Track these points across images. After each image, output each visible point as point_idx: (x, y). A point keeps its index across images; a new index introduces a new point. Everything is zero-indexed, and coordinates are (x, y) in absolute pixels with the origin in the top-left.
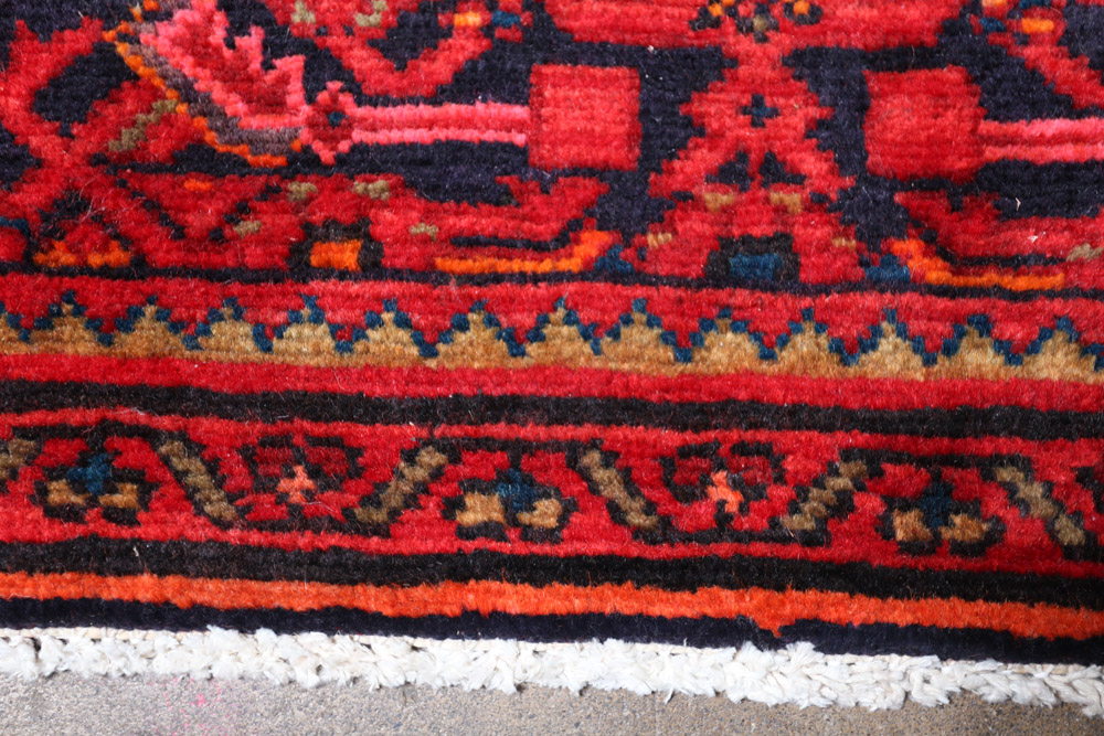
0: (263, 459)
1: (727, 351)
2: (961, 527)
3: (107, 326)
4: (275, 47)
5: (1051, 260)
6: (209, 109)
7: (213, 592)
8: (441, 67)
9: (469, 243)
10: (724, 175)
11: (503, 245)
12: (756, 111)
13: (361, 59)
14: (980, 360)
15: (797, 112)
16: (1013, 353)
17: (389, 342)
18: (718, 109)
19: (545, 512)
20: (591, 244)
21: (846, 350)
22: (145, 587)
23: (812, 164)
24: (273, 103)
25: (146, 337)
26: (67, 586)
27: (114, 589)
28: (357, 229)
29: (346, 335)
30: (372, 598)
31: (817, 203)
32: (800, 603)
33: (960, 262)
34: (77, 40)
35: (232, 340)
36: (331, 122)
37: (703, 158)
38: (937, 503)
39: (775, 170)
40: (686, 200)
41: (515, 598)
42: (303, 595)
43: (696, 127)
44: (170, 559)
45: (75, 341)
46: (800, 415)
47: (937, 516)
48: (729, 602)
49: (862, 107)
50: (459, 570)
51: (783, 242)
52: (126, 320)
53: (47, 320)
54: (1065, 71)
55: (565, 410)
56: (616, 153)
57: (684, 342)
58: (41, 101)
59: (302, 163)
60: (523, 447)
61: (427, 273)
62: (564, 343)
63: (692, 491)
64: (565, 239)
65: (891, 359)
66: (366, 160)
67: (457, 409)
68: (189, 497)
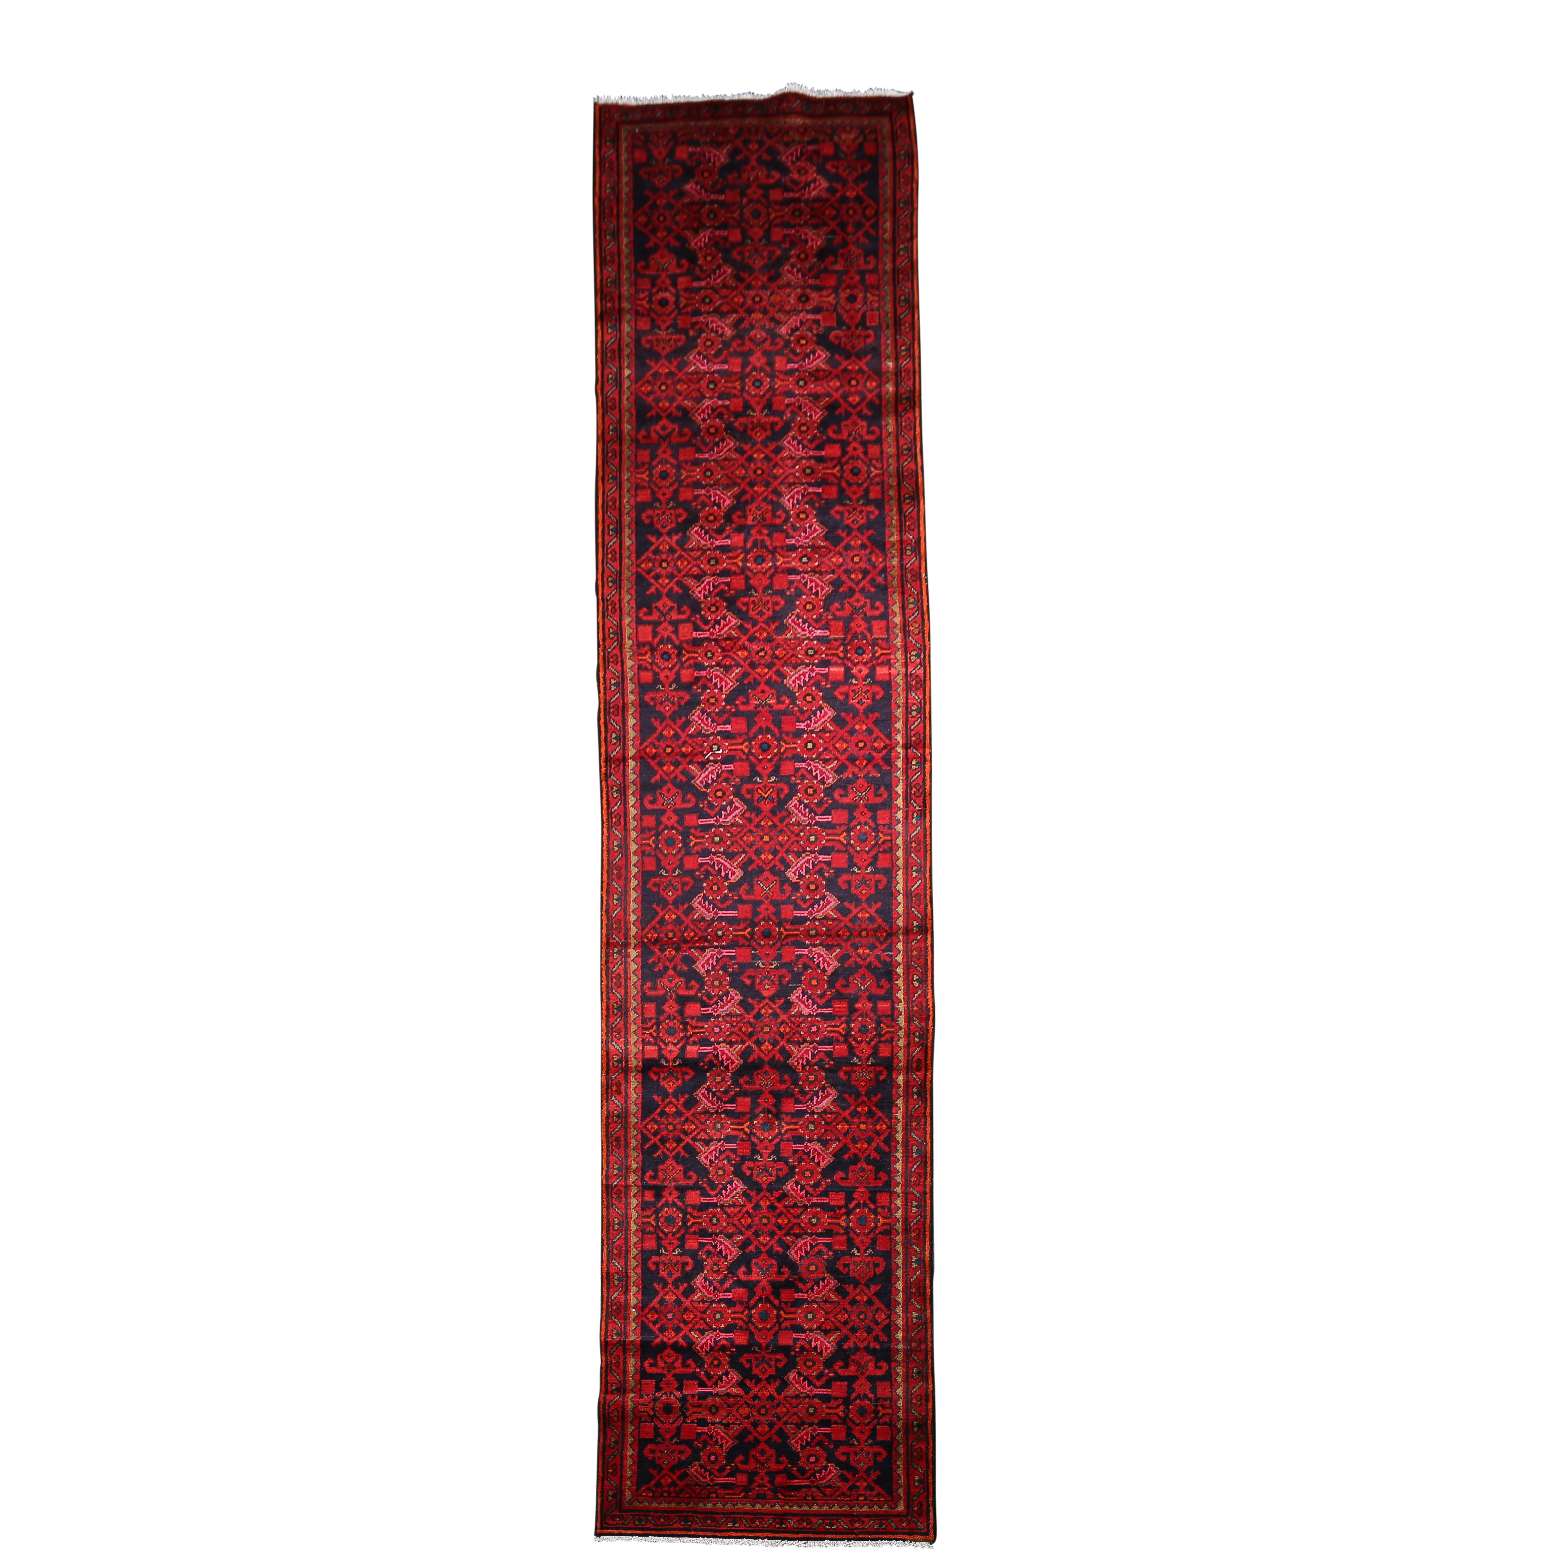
0: (705, 1519)
1: (758, 1506)
2: (784, 1526)
3: (687, 1504)
4: (705, 1471)
5: (795, 1496)
6: (697, 1478)
7: (700, 1533)
8: (725, 1473)
9: (728, 1494)
10: (758, 1486)
11: (733, 1495)
12: (762, 1479)
13: (715, 1472)
14: (787, 1507)
15: (767, 1479)
16: (791, 1507)
17: (719, 1505)
18: (757, 1478)
19: (737, 1525)
20: (742, 1495)
21: (772, 1506)
22: (692, 1533)
23: (768, 1485)
24: (705, 1478)
25: (691, 1505)
26: (684, 1533)
27: (689, 1533)
28: (716, 1493)
29: (714, 1505)
30: (718, 1534)
31: (769, 1490)
32: (765, 1534)
33: (785, 1496)
34: (682, 1471)
35: (701, 1505)
36: (712, 1480)
37: (756, 1484)
38: (781, 1524)
39: (764, 1486)
40: (754, 1489)
41: (734, 1534)
42: (710, 1534)
43: (755, 1481)
44: (694, 1530)
45: (683, 1505)
46: (766, 1514)
47: (781, 1525)
48: (758, 1535)
49: (774, 1478)
50: (728, 1531)
51: (765, 1494)
52: (689, 1503)
53: (680, 1503)
54: (797, 1474)
55: (739, 1513)
56: (745, 1484)
57: (753, 1506)
58: (678, 1478)
59: (709, 1485)
60: (734, 1518)
61: (724, 1498)
62: (740, 1506)
63: (754, 1522)
64: (739, 1494)
65: (777, 1507)
66: (717, 1484)
67: (727, 1513)
68: (697, 1523)
